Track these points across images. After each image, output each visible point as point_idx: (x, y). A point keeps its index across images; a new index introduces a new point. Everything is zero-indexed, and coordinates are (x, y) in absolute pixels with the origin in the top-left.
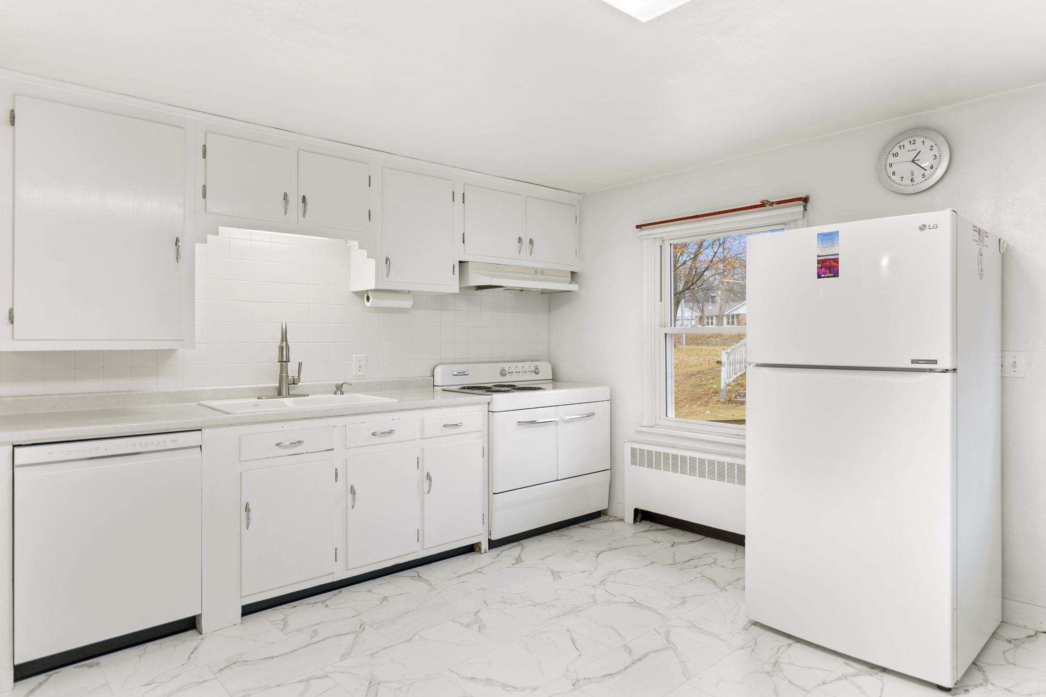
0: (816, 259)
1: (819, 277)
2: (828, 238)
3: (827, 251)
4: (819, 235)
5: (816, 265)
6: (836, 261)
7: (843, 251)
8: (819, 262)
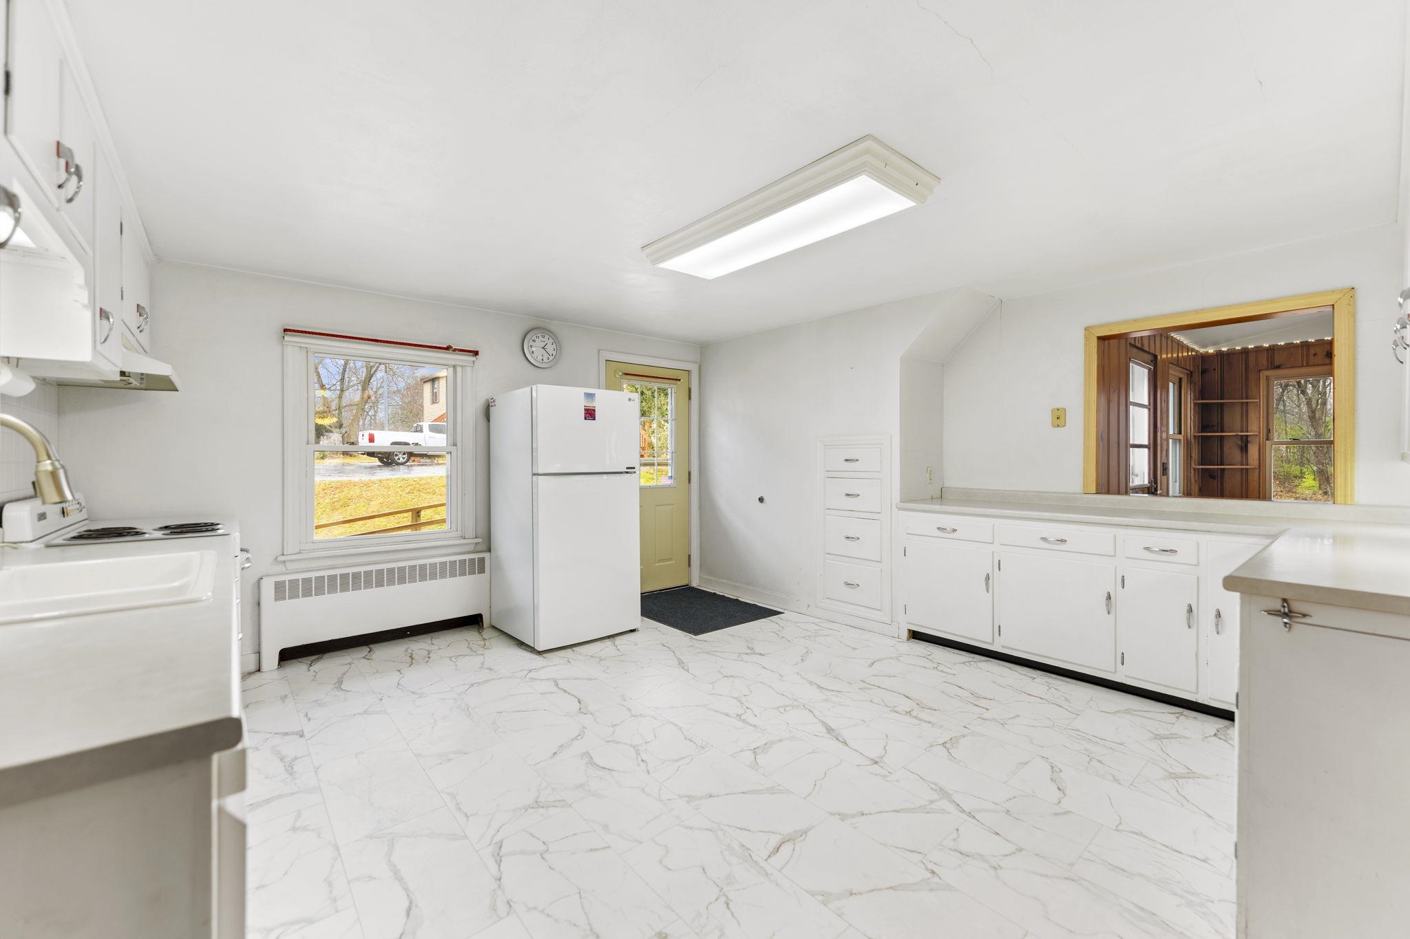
0: (584, 408)
1: (585, 419)
2: (590, 396)
3: (590, 405)
4: (585, 393)
5: (583, 412)
6: (594, 410)
7: (598, 405)
8: (585, 410)
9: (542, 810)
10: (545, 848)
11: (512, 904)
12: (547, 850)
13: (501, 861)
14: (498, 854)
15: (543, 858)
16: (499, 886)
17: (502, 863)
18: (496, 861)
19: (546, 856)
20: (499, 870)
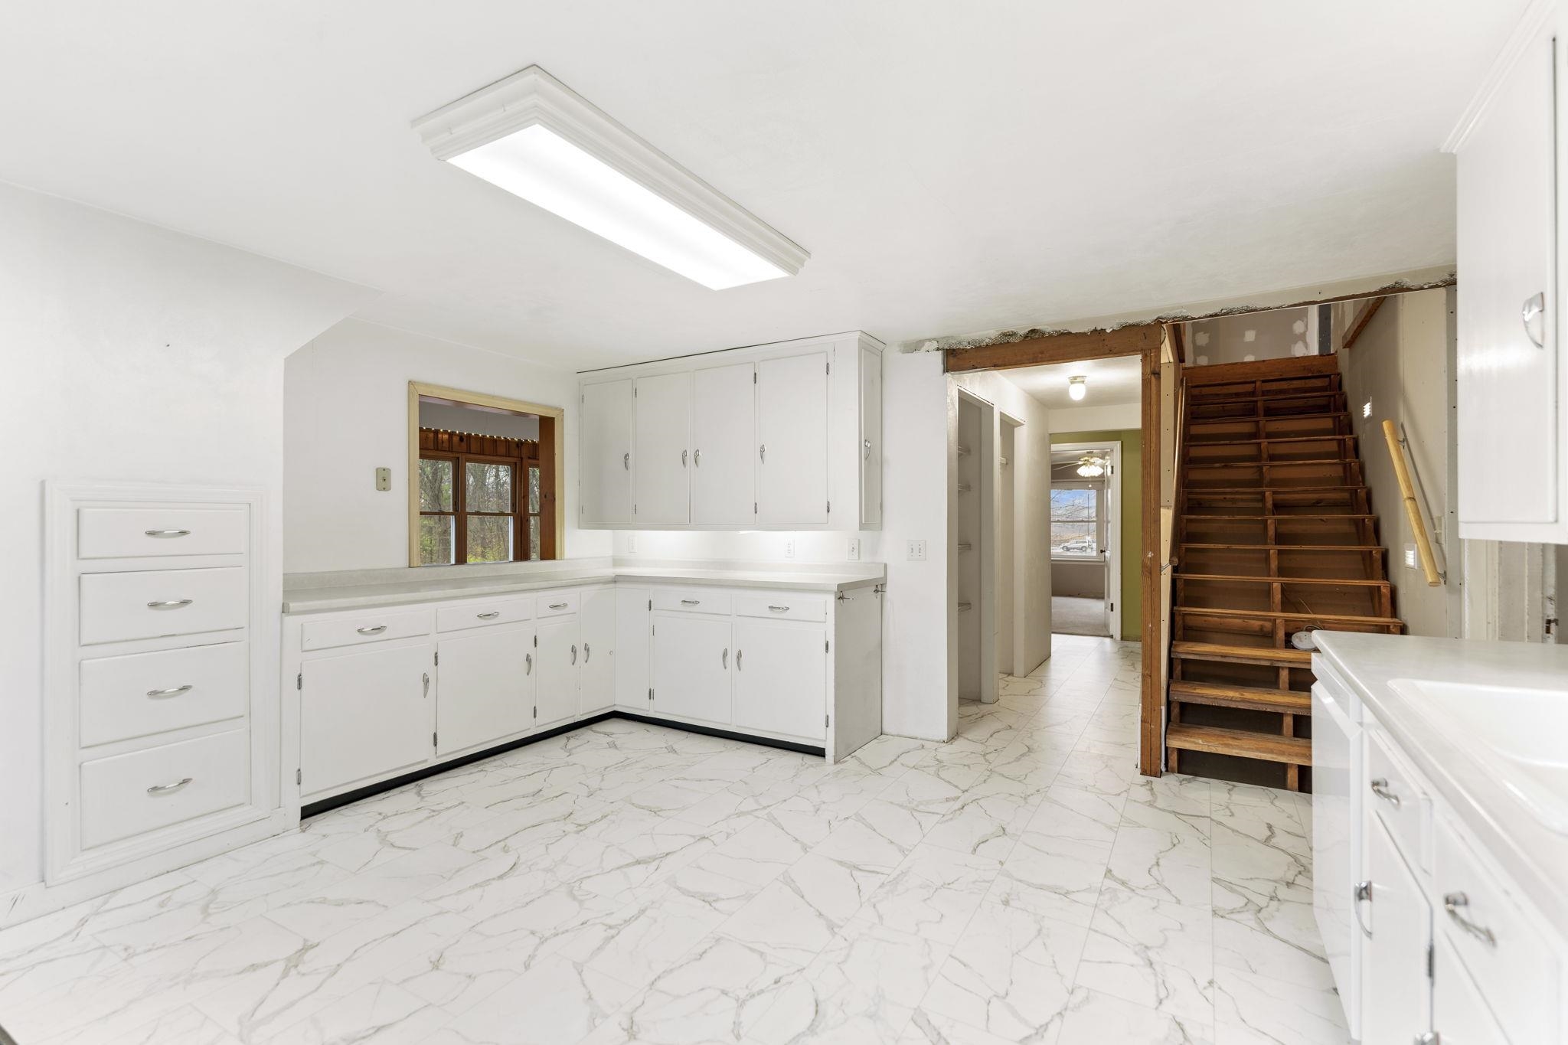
9: (945, 1032)
10: (994, 1000)
11: (1070, 989)
12: (995, 996)
13: (1041, 1026)
14: (1037, 1034)
15: (1007, 994)
16: (1066, 1009)
17: (1043, 1023)
18: (1045, 1030)
19: (1002, 993)
20: (1052, 1020)
